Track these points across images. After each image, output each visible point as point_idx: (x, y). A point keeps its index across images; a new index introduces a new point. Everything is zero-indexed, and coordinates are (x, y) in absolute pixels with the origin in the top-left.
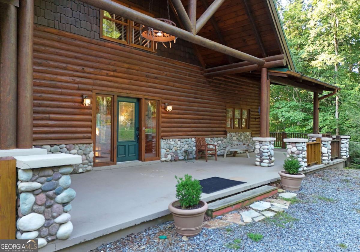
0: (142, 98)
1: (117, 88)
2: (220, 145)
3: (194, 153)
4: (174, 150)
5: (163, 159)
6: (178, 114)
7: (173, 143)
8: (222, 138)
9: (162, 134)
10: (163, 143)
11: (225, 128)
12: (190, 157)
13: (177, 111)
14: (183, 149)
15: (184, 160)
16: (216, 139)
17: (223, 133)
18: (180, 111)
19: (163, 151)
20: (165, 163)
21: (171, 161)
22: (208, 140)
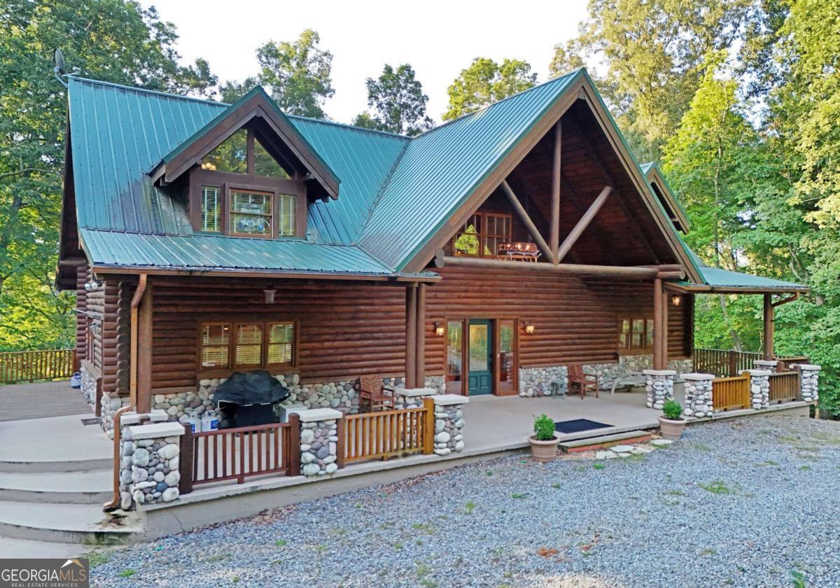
0: (496, 319)
1: (468, 310)
2: (606, 375)
3: (565, 386)
4: (536, 383)
5: (523, 394)
6: (542, 334)
7: (535, 373)
8: (610, 365)
9: (521, 361)
10: (522, 372)
11: (615, 348)
12: (559, 392)
13: (540, 331)
14: (550, 381)
15: (551, 395)
16: (600, 366)
17: (612, 356)
18: (545, 331)
19: (522, 384)
20: (526, 399)
21: (533, 396)
22: (587, 368)
